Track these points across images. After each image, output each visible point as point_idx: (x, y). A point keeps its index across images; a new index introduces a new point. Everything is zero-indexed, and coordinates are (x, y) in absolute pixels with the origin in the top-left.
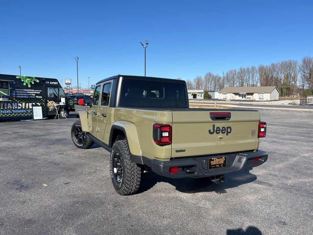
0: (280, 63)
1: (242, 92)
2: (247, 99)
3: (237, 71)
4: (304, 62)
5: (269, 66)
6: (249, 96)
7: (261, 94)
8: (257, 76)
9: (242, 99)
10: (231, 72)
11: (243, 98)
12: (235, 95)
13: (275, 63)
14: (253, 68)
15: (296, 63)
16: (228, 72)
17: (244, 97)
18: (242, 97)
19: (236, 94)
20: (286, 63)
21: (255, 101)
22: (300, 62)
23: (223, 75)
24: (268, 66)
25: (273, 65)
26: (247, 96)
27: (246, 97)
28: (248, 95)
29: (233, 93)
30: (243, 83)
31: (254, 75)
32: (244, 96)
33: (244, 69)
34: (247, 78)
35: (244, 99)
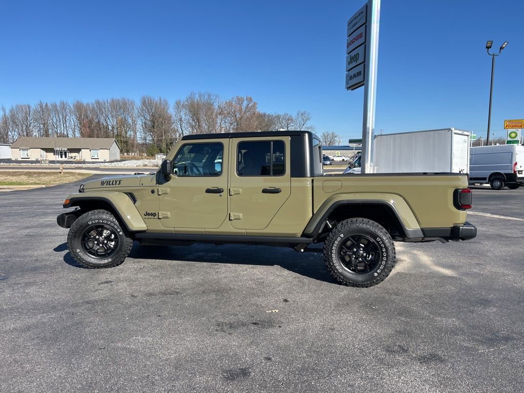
0: (109, 101)
1: (59, 147)
2: (70, 160)
3: (33, 107)
4: (144, 103)
5: (92, 104)
6: (73, 155)
7: (94, 150)
8: (72, 120)
9: (60, 159)
10: (20, 108)
11: (62, 157)
12: (46, 152)
13: (101, 100)
14: (64, 106)
15: (132, 103)
16: (14, 108)
17: (64, 156)
18: (60, 156)
19: (47, 150)
20: (119, 103)
21: (84, 162)
22: (138, 103)
23: (3, 113)
24: (90, 103)
25: (98, 103)
26: (69, 155)
27: (67, 156)
28: (70, 152)
29: (43, 149)
30: (48, 130)
31: (68, 118)
32: (63, 153)
33: (46, 105)
34: (55, 121)
35: (64, 159)
